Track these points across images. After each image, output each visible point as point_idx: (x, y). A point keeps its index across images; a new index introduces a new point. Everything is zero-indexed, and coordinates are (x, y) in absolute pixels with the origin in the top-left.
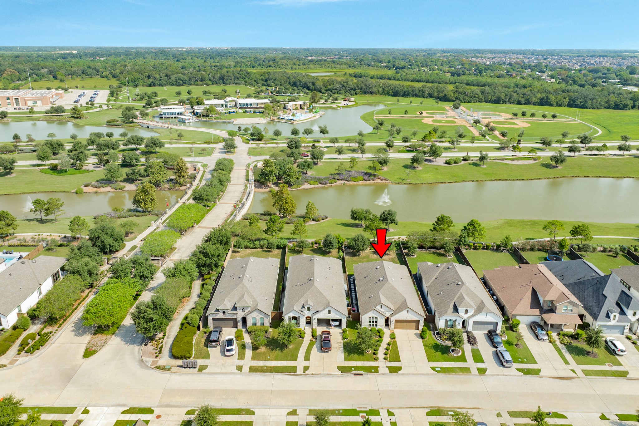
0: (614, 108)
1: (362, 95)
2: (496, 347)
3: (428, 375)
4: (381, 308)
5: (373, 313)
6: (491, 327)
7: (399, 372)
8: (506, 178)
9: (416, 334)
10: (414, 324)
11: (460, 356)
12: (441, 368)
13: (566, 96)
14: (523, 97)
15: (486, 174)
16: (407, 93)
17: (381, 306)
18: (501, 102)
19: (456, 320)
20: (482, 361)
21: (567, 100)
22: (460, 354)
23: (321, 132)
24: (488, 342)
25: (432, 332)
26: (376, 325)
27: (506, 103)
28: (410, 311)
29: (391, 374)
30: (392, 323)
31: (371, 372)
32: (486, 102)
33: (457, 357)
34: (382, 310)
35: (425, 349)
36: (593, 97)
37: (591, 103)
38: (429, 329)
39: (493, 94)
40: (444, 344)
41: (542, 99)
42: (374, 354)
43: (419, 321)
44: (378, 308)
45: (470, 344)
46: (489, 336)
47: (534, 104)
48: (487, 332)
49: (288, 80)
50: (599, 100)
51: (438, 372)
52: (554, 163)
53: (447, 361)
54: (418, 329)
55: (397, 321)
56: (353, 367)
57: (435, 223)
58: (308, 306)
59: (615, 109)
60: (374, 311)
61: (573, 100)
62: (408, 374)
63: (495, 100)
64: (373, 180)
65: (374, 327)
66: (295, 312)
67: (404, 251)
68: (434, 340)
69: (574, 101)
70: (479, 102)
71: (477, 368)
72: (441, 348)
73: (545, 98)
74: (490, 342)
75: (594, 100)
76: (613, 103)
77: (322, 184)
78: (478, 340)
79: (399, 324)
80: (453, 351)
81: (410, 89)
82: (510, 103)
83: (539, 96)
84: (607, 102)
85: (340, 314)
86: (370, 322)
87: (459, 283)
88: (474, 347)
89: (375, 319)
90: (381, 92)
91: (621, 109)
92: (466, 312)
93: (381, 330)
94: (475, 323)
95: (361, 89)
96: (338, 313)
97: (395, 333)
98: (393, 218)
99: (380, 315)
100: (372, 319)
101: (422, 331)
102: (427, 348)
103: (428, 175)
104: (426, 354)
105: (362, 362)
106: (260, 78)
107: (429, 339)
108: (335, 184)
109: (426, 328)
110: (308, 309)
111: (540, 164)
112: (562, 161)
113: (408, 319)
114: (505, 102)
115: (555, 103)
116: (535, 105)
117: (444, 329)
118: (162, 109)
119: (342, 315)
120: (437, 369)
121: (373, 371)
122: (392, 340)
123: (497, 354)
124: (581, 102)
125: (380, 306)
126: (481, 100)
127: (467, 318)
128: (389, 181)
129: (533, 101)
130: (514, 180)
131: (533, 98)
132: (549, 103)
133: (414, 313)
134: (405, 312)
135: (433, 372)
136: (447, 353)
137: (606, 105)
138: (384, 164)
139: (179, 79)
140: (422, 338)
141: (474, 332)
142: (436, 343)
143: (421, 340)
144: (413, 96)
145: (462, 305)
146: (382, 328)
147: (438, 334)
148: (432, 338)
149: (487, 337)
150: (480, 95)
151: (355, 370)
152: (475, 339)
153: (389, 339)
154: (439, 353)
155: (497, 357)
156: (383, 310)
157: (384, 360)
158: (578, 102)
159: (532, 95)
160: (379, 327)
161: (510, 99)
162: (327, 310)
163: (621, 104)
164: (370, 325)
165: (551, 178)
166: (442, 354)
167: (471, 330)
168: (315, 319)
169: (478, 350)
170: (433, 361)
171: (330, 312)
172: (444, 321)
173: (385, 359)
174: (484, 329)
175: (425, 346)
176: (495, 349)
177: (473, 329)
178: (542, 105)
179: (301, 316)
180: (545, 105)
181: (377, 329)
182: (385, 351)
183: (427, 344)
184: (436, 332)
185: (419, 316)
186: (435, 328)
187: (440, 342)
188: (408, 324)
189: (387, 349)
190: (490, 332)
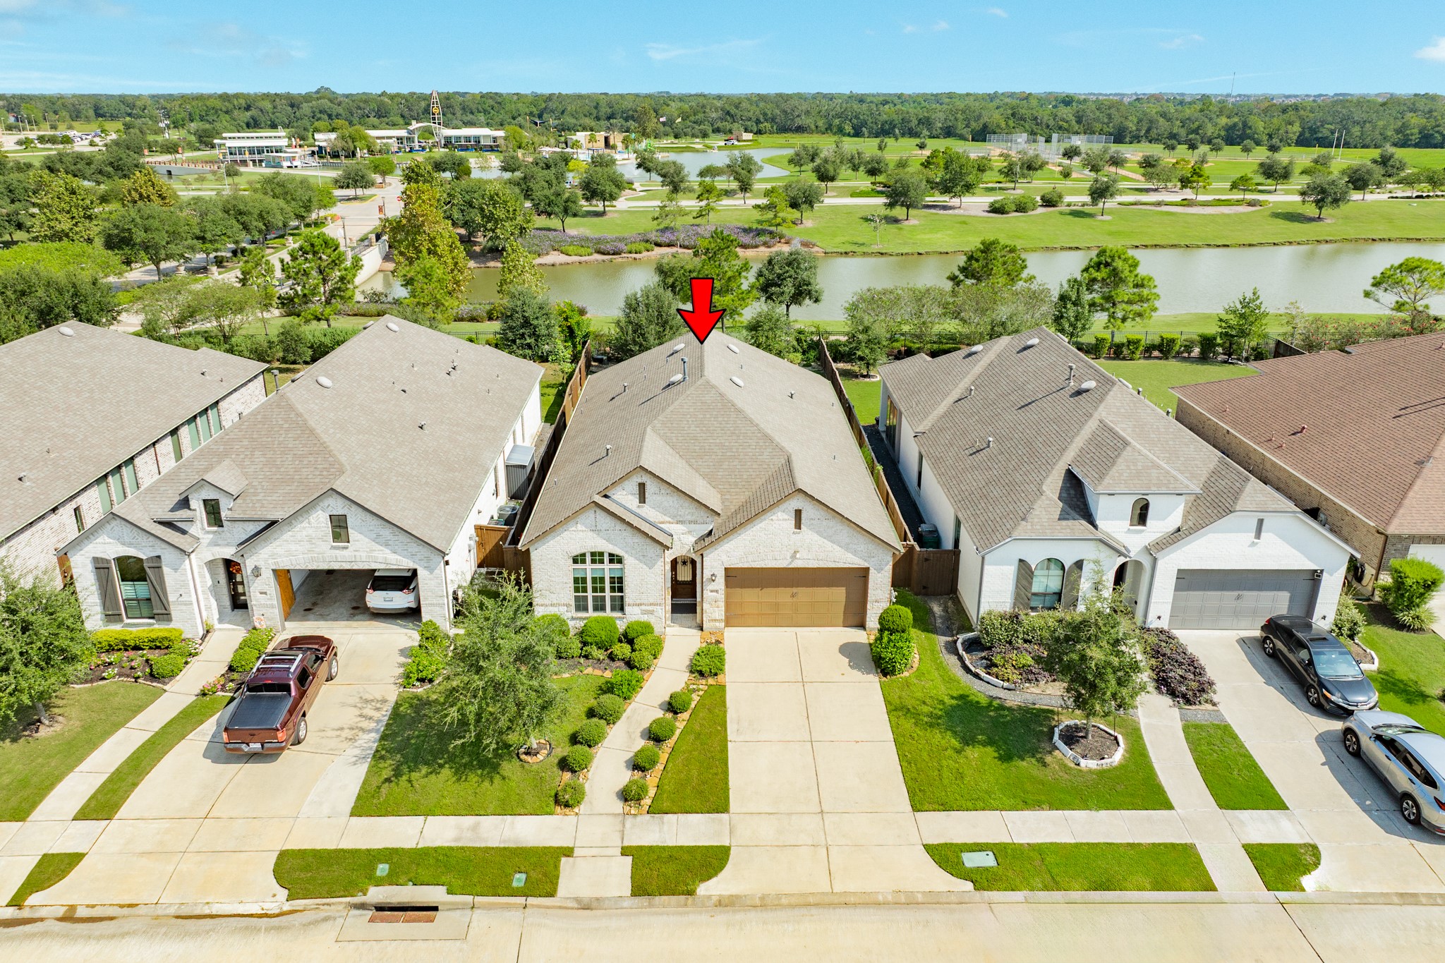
0: (1417, 146)
1: (775, 135)
2: (1345, 713)
3: (908, 902)
4: (642, 499)
5: (596, 530)
6: (1279, 604)
7: (703, 889)
8: (1176, 242)
9: (847, 650)
10: (838, 594)
11: (1121, 767)
12: (999, 850)
13: (1293, 118)
14: (1183, 126)
15: (1111, 234)
17: (642, 486)
18: (1127, 139)
19: (1079, 565)
20: (1266, 798)
21: (1296, 128)
22: (1118, 756)
23: (639, 166)
24: (1276, 680)
25: (943, 639)
26: (619, 606)
27: (1139, 142)
28: (809, 511)
29: (644, 900)
30: (709, 587)
31: (500, 888)
33: (1101, 774)
34: (648, 511)
35: (895, 728)
36: (1365, 116)
37: (1359, 134)
38: (924, 622)
39: (1106, 120)
40: (1014, 700)
41: (1230, 129)
42: (564, 764)
43: (864, 574)
44: (625, 497)
45: (1167, 700)
46: (1274, 655)
47: (1211, 141)
48: (1257, 633)
49: (594, 112)
50: (1381, 123)
51: (982, 880)
52: (1311, 210)
53: (1037, 805)
54: (862, 625)
55: (735, 578)
56: (389, 855)
57: (957, 273)
58: (210, 494)
59: (1420, 147)
60: (601, 515)
61: (1310, 128)
62: (764, 904)
64: (766, 244)
65: (608, 613)
66: (127, 530)
67: (834, 365)
68: (950, 680)
69: (1313, 131)
71: (1249, 849)
72: (995, 723)
73: (1241, 125)
74: (1291, 686)
75: (1368, 125)
76: (1416, 131)
77: (603, 254)
78: (1211, 673)
79: (750, 596)
80: (1071, 737)
81: (895, 117)
82: (1150, 142)
83: (1223, 121)
84: (1398, 131)
85: (403, 538)
86: (579, 583)
87: (1085, 386)
88: (1199, 712)
89: (607, 569)
90: (823, 129)
91: (1435, 146)
92: (1142, 514)
93: (646, 628)
94: (1189, 580)
95: (773, 120)
96: (387, 532)
97: (727, 646)
98: (805, 275)
99: (638, 539)
100: (589, 569)
101: (881, 631)
102: (908, 724)
103: (939, 235)
104: (902, 757)
105: (469, 820)
106: (527, 111)
107: (920, 674)
108: (645, 254)
109: (907, 613)
110: (213, 509)
111: (1269, 213)
112: (1336, 201)
113: (798, 564)
114: (1137, 138)
115: (1265, 138)
116: (1214, 143)
117: (1014, 618)
118: (225, 138)
119: (414, 547)
120: (972, 860)
121: (519, 880)
122: (703, 684)
123: (1357, 754)
124: (1333, 132)
125: (632, 485)
127: (1147, 550)
128: (816, 249)
129: (1209, 134)
130: (1198, 247)
131: (1209, 125)
133: (835, 525)
134: (781, 519)
135: (942, 881)
136: (1033, 752)
137: (1396, 138)
138: (804, 206)
139: (321, 112)
140: (883, 666)
141: (1184, 636)
142: (962, 697)
143: (873, 681)
145: (1114, 472)
146: (652, 620)
147: (972, 646)
148: (940, 667)
149: (1261, 658)
150: (1074, 122)
151: (391, 880)
152: (1194, 667)
153: (686, 676)
154: (980, 756)
155: (1360, 772)
156: (653, 513)
157: (618, 806)
158: (1325, 132)
159: (1207, 120)
160: (633, 614)
161: (1148, 131)
162: (319, 521)
163: (1437, 132)
164: (581, 605)
165: (1308, 242)
166: (1006, 758)
167: (1164, 624)
168: (257, 572)
169: (1226, 731)
170: (945, 807)
171: (339, 527)
172: (1011, 571)
173: (627, 796)
174: (1237, 614)
175: (896, 709)
176: (1338, 725)
177: (1178, 613)
178: (1233, 142)
179: (168, 556)
181: (621, 626)
182: (640, 743)
183: (910, 703)
184: (961, 638)
185: (863, 544)
186: (957, 620)
187: (983, 690)
188: (804, 594)
189: (655, 737)
190: (1272, 627)
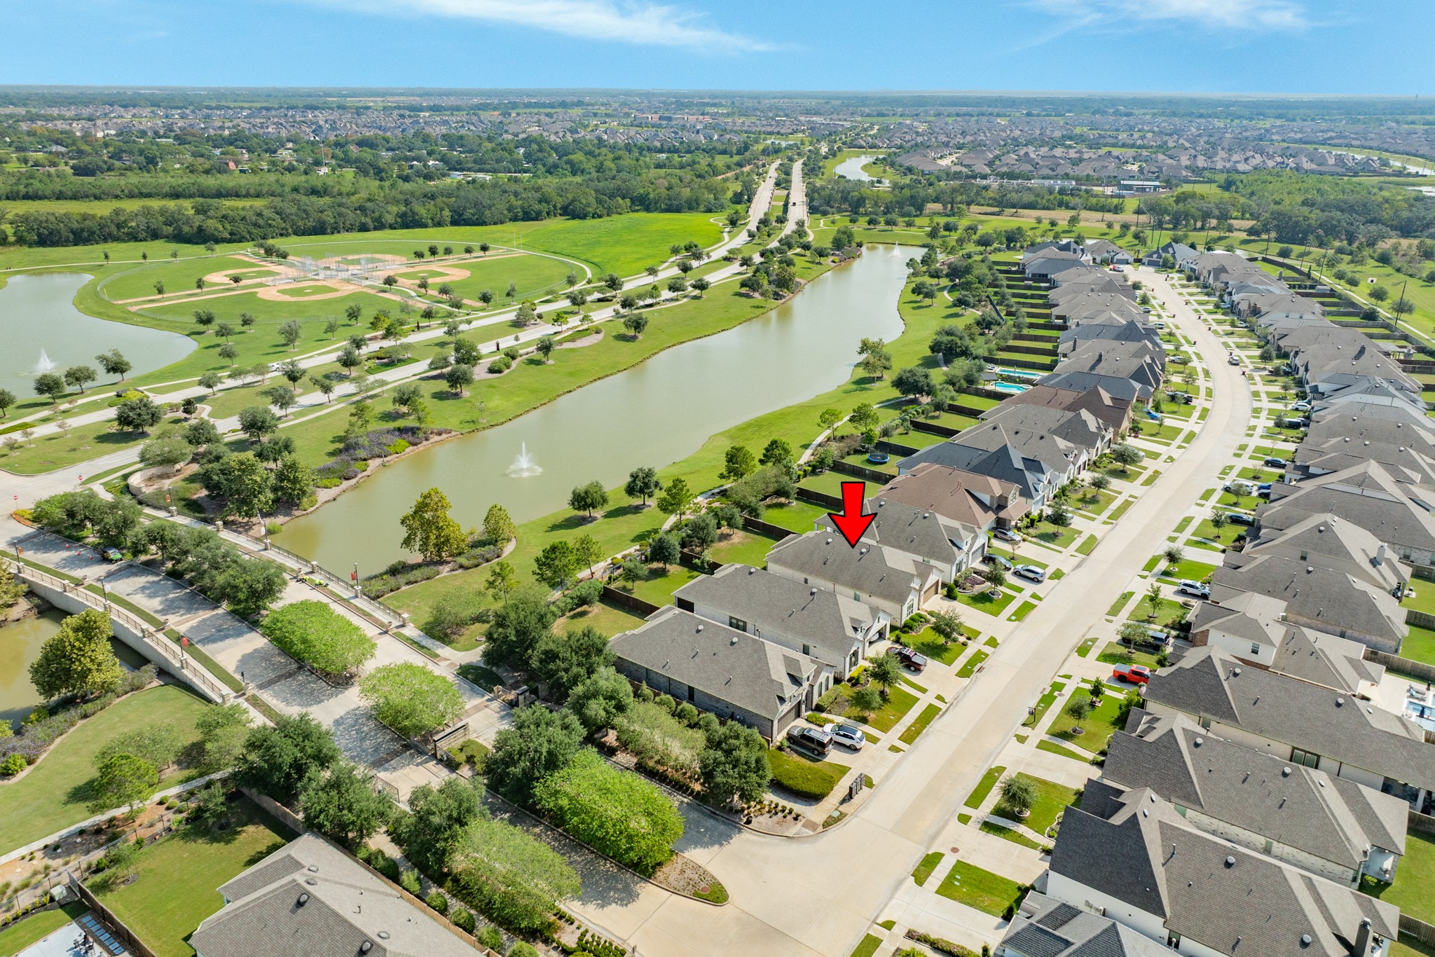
0: (523, 220)
16: (85, 234)
21: (448, 213)
27: (339, 232)
32: (296, 233)
36: (488, 202)
41: (403, 215)
47: (392, 227)
50: (499, 207)
59: (525, 221)
61: (457, 211)
63: (314, 227)
69: (460, 214)
70: (282, 235)
73: (409, 212)
75: (493, 208)
76: (519, 210)
83: (396, 210)
84: (509, 210)
91: (533, 219)
114: (335, 230)
115: (430, 222)
116: (395, 228)
124: (473, 215)
126: (284, 232)
129: (389, 221)
132: (417, 220)
137: (510, 215)
144: (105, 240)
158: (467, 215)
161: (344, 222)
178: (407, 227)
180: (412, 227)
